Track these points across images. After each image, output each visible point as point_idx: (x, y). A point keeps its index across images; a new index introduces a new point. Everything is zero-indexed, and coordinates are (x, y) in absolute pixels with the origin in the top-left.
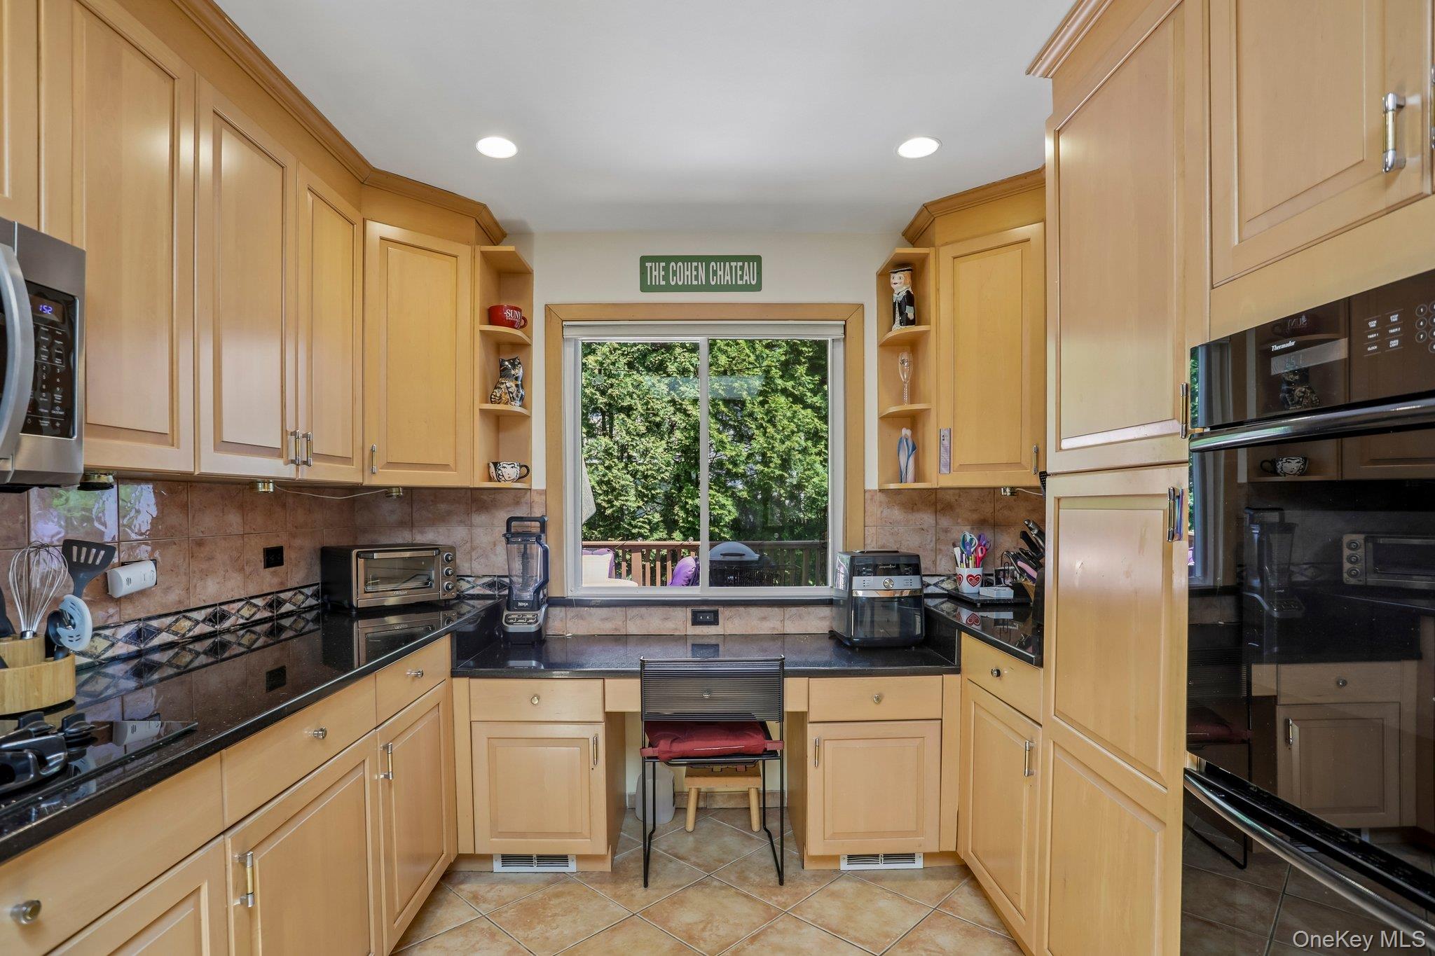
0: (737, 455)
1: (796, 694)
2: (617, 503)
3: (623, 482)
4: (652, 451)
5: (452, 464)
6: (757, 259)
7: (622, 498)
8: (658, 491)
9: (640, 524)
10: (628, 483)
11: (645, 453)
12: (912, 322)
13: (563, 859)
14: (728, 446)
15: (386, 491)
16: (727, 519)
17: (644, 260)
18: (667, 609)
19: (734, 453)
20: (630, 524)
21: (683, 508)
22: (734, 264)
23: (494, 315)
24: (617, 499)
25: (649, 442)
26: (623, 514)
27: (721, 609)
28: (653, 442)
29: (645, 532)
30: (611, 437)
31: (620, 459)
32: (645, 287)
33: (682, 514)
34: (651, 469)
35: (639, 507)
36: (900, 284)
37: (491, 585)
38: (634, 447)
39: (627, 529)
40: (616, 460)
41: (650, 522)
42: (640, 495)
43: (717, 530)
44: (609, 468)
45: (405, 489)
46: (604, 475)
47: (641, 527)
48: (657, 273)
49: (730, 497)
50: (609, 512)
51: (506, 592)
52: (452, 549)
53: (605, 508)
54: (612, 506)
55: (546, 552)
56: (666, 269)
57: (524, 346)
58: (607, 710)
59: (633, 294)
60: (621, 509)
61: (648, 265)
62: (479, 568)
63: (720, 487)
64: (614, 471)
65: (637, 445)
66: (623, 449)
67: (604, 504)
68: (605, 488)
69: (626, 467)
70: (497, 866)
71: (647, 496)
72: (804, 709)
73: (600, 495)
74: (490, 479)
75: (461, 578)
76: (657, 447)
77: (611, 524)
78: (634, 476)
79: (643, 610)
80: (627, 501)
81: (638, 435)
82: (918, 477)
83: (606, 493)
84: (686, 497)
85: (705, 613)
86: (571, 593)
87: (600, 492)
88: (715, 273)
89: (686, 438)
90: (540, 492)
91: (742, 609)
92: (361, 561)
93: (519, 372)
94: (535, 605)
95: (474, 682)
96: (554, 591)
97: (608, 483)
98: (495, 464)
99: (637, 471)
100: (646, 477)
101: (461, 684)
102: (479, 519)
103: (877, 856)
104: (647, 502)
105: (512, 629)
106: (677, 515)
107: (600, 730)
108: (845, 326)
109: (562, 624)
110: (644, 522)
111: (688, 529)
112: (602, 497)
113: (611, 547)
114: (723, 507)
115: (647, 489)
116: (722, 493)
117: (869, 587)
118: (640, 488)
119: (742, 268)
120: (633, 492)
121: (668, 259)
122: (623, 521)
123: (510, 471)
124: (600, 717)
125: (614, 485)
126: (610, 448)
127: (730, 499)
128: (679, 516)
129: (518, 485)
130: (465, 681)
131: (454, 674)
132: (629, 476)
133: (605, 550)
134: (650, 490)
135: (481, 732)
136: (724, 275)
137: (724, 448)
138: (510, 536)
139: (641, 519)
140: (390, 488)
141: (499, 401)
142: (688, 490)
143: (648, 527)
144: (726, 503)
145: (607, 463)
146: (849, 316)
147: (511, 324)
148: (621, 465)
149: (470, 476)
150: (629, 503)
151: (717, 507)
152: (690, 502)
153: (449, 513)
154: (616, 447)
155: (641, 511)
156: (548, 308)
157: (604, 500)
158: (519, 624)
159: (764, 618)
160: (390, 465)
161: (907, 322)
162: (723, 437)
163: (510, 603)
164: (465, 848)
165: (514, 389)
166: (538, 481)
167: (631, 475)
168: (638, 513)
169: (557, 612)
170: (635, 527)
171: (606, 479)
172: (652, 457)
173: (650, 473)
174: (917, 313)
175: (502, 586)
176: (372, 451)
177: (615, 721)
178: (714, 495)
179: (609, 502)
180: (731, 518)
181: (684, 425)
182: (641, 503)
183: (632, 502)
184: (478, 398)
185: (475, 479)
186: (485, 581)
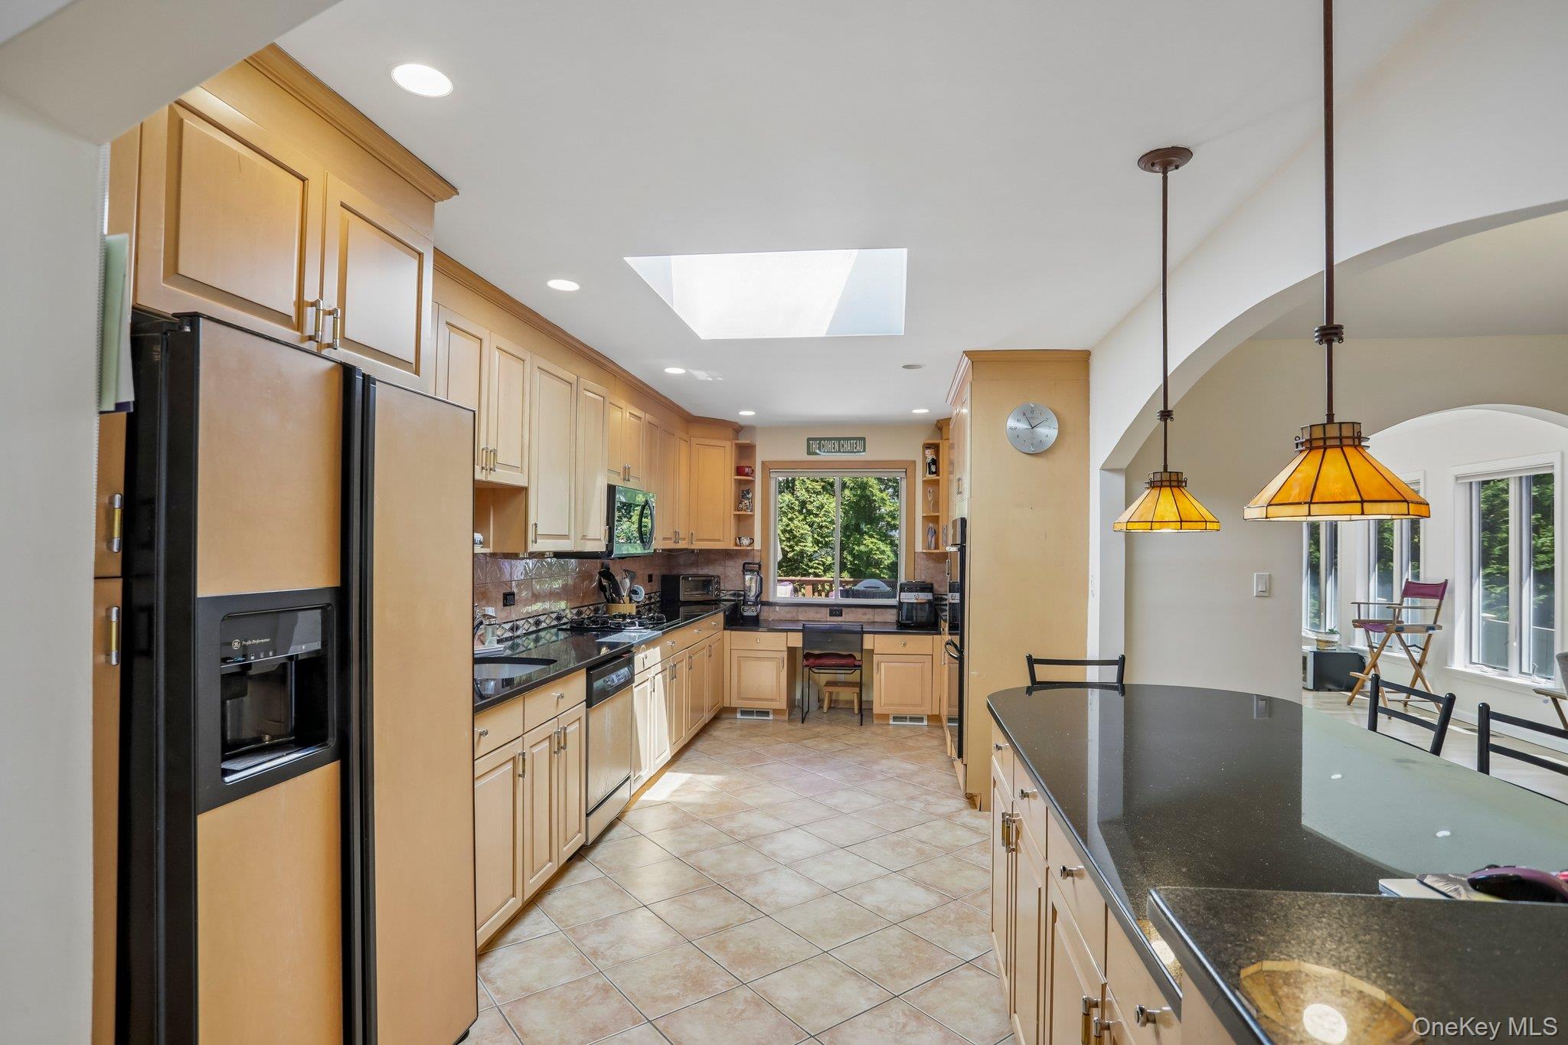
0: (895, 510)
1: (869, 642)
2: (797, 548)
3: (802, 531)
4: (826, 506)
5: (722, 539)
6: (864, 439)
7: (801, 544)
8: (831, 539)
9: (815, 565)
10: (806, 532)
11: (821, 507)
12: (933, 473)
13: (766, 713)
14: (887, 503)
15: (694, 551)
16: (886, 562)
17: (809, 440)
18: (817, 608)
19: (892, 509)
20: (807, 565)
21: (851, 552)
22: (852, 442)
23: (739, 471)
24: (797, 545)
25: (823, 498)
26: (803, 557)
27: (844, 609)
28: (827, 499)
29: (820, 571)
30: (793, 494)
31: (800, 512)
32: (809, 453)
33: (849, 558)
34: (825, 521)
35: (815, 552)
36: (930, 455)
37: (734, 595)
38: (812, 503)
39: (805, 570)
40: (797, 513)
41: (824, 564)
42: (816, 542)
43: (878, 572)
44: (791, 519)
45: (702, 549)
46: (788, 525)
47: (816, 568)
48: (815, 446)
49: (890, 544)
50: (790, 555)
51: (742, 598)
52: (719, 577)
53: (788, 552)
54: (793, 550)
55: (761, 579)
56: (819, 444)
57: (752, 482)
58: (789, 646)
59: (803, 456)
60: (802, 552)
61: (811, 442)
62: (729, 586)
63: (881, 536)
64: (796, 522)
65: (814, 501)
66: (803, 504)
67: (787, 549)
68: (787, 535)
69: (805, 519)
70: (739, 716)
71: (821, 542)
72: (872, 648)
73: (784, 541)
74: (736, 545)
75: (721, 590)
76: (830, 503)
77: (792, 565)
78: (811, 526)
79: (806, 608)
80: (805, 546)
81: (814, 492)
82: (936, 547)
83: (789, 540)
84: (853, 544)
85: (836, 610)
86: (771, 600)
87: (784, 539)
88: (843, 446)
89: (854, 496)
90: (758, 551)
91: (854, 609)
93: (750, 496)
94: (756, 604)
95: (733, 632)
96: (764, 598)
97: (791, 531)
98: (739, 538)
99: (814, 522)
100: (821, 527)
101: (727, 633)
102: (728, 563)
103: (906, 718)
104: (821, 547)
105: (745, 614)
106: (846, 558)
107: (785, 654)
108: (906, 472)
109: (767, 614)
110: (818, 564)
111: (855, 570)
112: (785, 543)
113: (792, 582)
114: (883, 552)
115: (822, 537)
116: (882, 541)
117: (909, 597)
118: (816, 536)
119: (856, 443)
120: (810, 539)
121: (820, 439)
122: (802, 563)
123: (746, 541)
124: (786, 649)
125: (795, 532)
126: (792, 504)
127: (889, 546)
128: (847, 560)
129: (749, 548)
130: (729, 632)
131: (725, 629)
132: (807, 527)
133: (787, 583)
134: (824, 538)
135: (735, 654)
136: (847, 446)
137: (885, 504)
139: (817, 562)
140: (696, 549)
141: (741, 510)
142: (856, 538)
143: (822, 568)
144: (886, 549)
145: (790, 516)
146: (908, 467)
147: (747, 475)
148: (801, 517)
149: (728, 544)
150: (806, 549)
151: (878, 552)
152: (856, 548)
153: (715, 560)
154: (797, 502)
155: (817, 554)
156: (763, 463)
157: (787, 546)
158: (749, 612)
159: (865, 614)
160: (698, 540)
161: (931, 473)
162: (884, 495)
163: (745, 603)
164: (726, 704)
165: (747, 503)
166: (757, 546)
167: (809, 525)
168: (815, 556)
169: (765, 608)
170: (812, 567)
171: (789, 529)
172: (826, 511)
173: (824, 524)
174: (937, 469)
175: (739, 595)
176: (692, 534)
177: (791, 651)
178: (876, 543)
179: (791, 547)
180: (889, 562)
181: (852, 485)
182: (817, 548)
183: (809, 547)
184: (733, 509)
185: (730, 545)
186: (731, 592)
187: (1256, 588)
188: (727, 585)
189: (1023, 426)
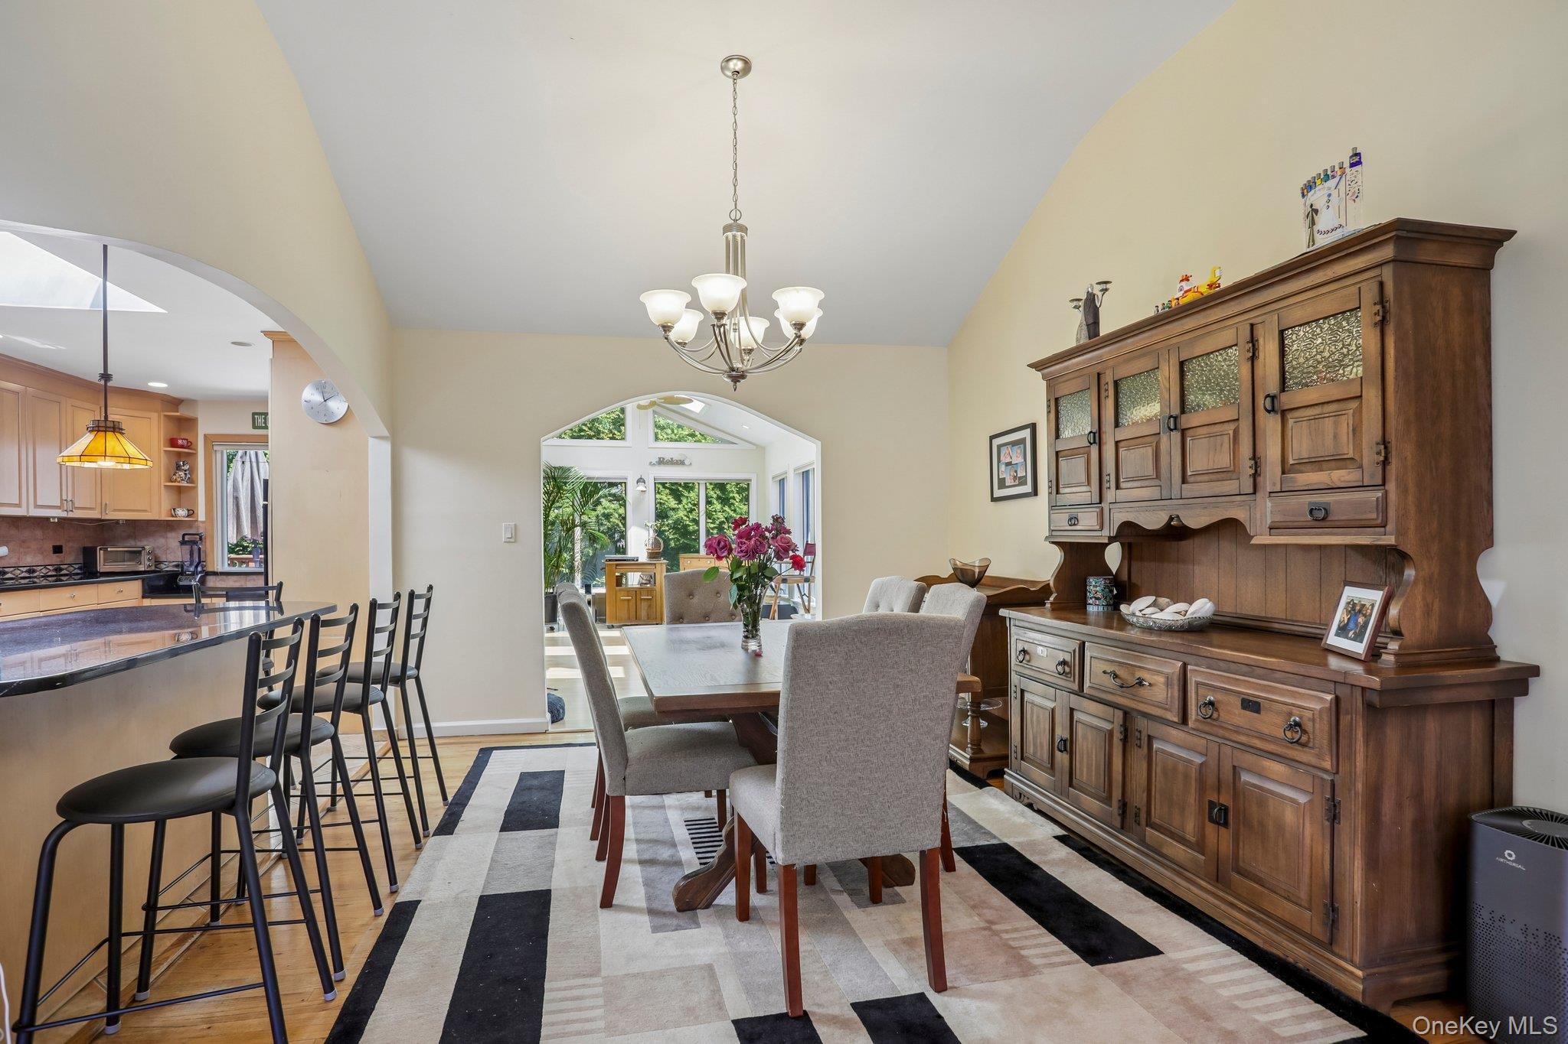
5: (150, 509)
15: (117, 522)
17: (254, 414)
23: (173, 443)
32: (254, 427)
37: (171, 566)
45: (126, 520)
48: (260, 420)
52: (153, 548)
56: (265, 419)
57: (192, 454)
59: (248, 430)
61: (256, 416)
62: (171, 558)
74: (173, 516)
75: (161, 562)
79: (255, 577)
90: (202, 522)
92: (102, 552)
93: (187, 467)
96: (205, 568)
98: (175, 509)
102: (169, 535)
105: (181, 583)
123: (184, 512)
129: (188, 519)
138: (183, 543)
140: (119, 520)
141: (175, 481)
147: (182, 447)
149: (159, 514)
156: (205, 436)
158: (185, 582)
160: (115, 510)
163: (182, 573)
165: (183, 475)
166: (201, 516)
175: (180, 566)
176: (106, 504)
184: (163, 478)
185: (164, 517)
186: (174, 564)
187: (505, 535)
188: (169, 556)
189: (317, 398)
